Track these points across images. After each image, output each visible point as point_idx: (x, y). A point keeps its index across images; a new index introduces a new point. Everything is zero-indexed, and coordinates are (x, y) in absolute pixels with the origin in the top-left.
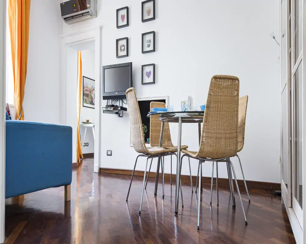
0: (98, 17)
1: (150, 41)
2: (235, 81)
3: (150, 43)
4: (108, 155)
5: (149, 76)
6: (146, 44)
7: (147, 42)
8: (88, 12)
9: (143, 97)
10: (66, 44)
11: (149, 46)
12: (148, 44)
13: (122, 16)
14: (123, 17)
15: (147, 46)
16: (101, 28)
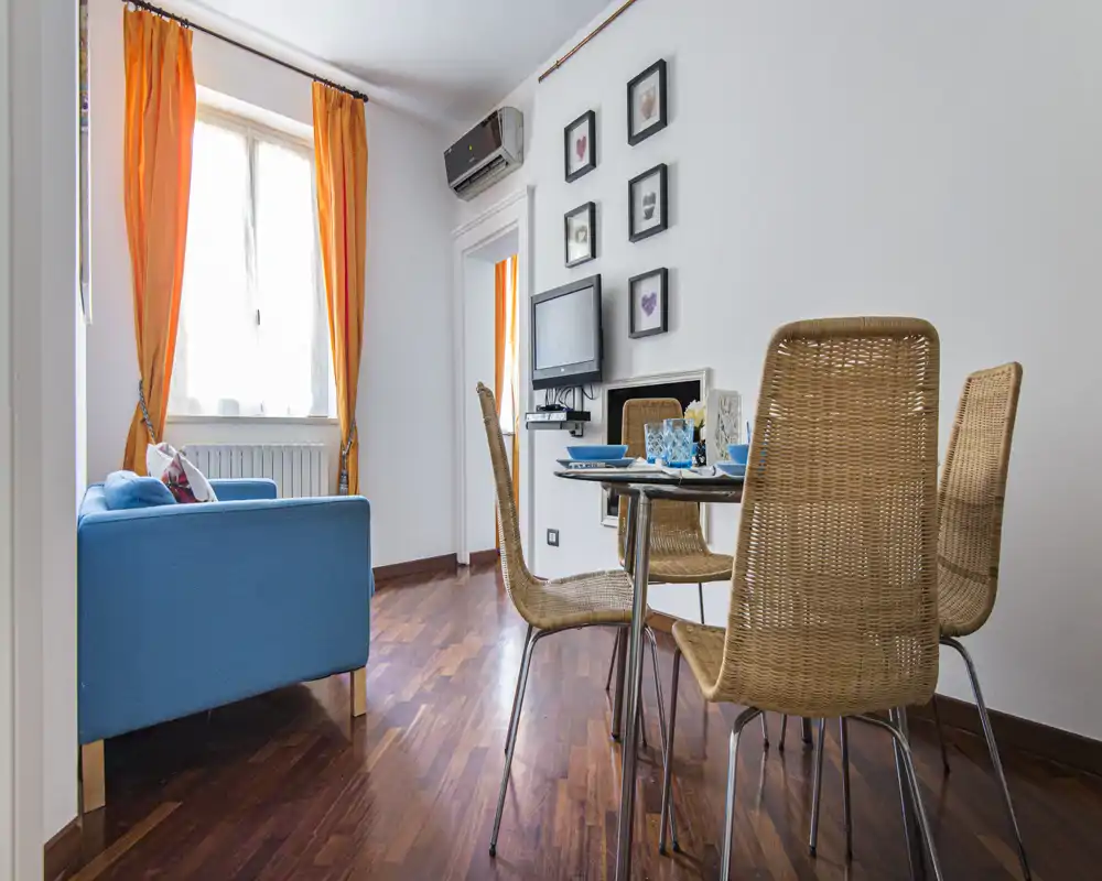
0: (526, 162)
1: (652, 199)
2: (911, 341)
3: (652, 205)
4: (550, 543)
5: (649, 311)
6: (641, 209)
7: (646, 202)
8: (500, 157)
9: (635, 375)
10: (464, 251)
11: (649, 215)
12: (648, 207)
13: (579, 141)
14: (581, 144)
15: (644, 215)
16: (532, 191)
